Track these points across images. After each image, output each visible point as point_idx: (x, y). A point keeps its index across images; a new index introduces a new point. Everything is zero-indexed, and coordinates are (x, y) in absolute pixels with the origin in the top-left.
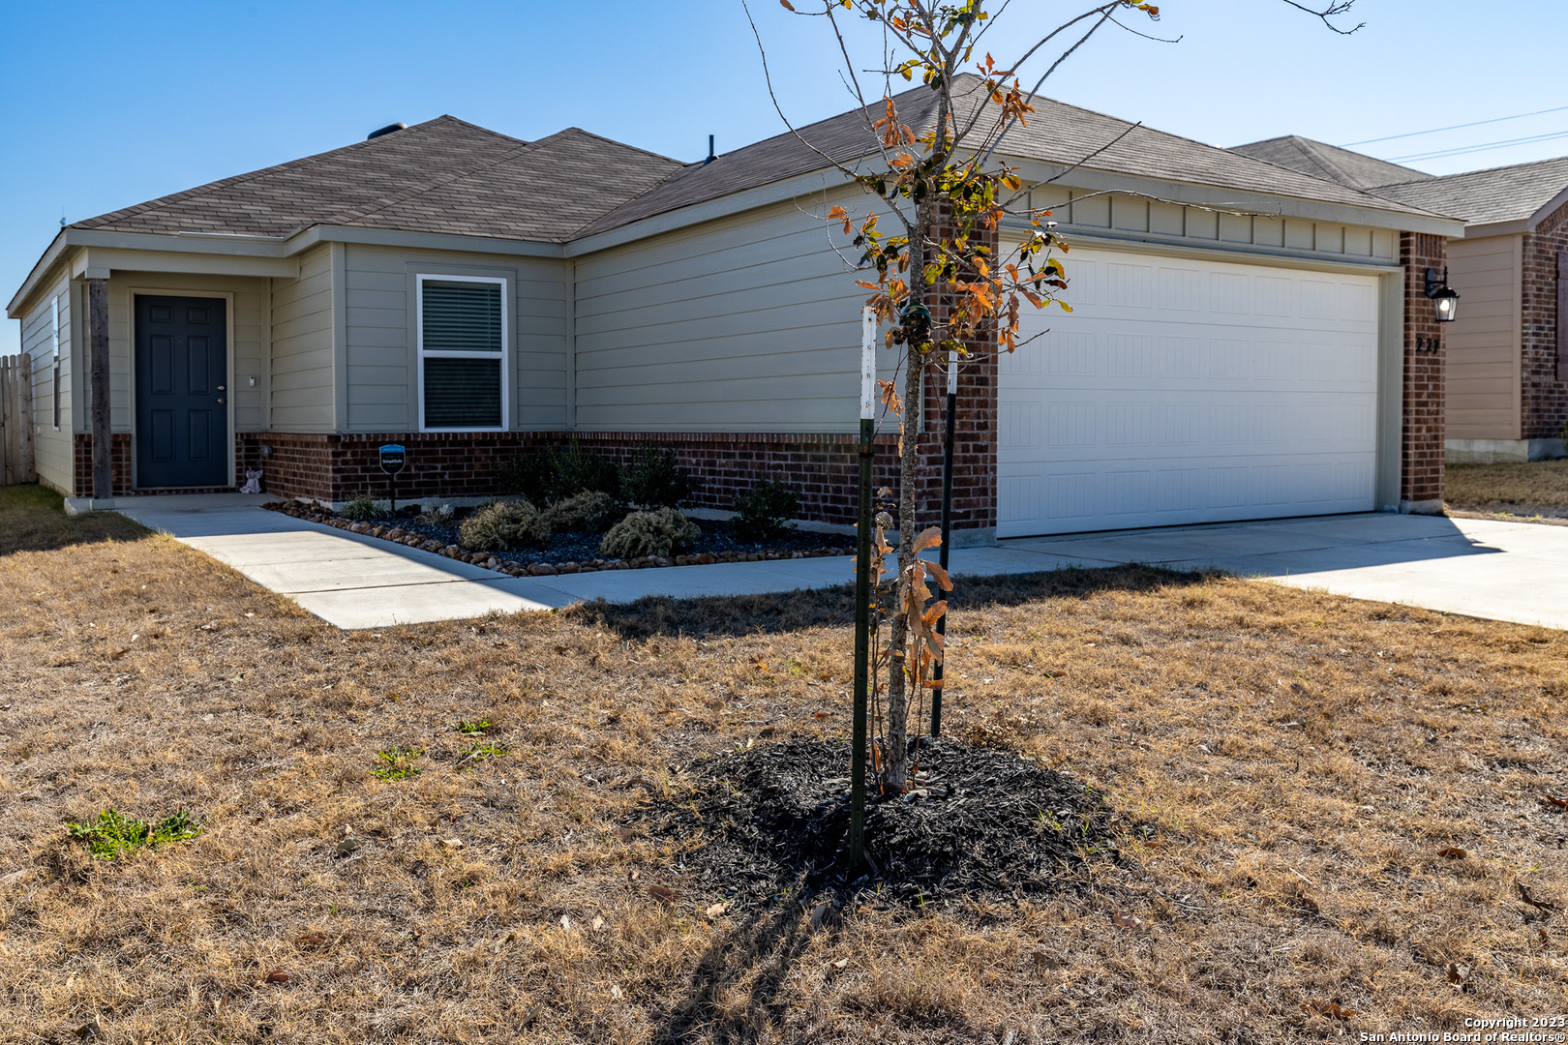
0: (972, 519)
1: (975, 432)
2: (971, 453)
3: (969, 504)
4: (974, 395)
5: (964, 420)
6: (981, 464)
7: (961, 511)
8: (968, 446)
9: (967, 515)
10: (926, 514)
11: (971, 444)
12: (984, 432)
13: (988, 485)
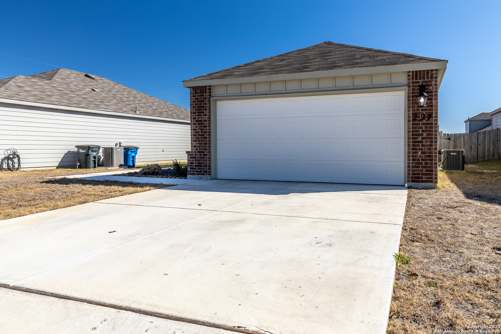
0: (202, 173)
1: (203, 151)
2: (202, 156)
3: (202, 169)
4: (203, 142)
5: (200, 148)
6: (205, 159)
7: (199, 170)
8: (201, 154)
9: (201, 172)
10: (190, 171)
11: (202, 154)
12: (206, 151)
13: (207, 165)
